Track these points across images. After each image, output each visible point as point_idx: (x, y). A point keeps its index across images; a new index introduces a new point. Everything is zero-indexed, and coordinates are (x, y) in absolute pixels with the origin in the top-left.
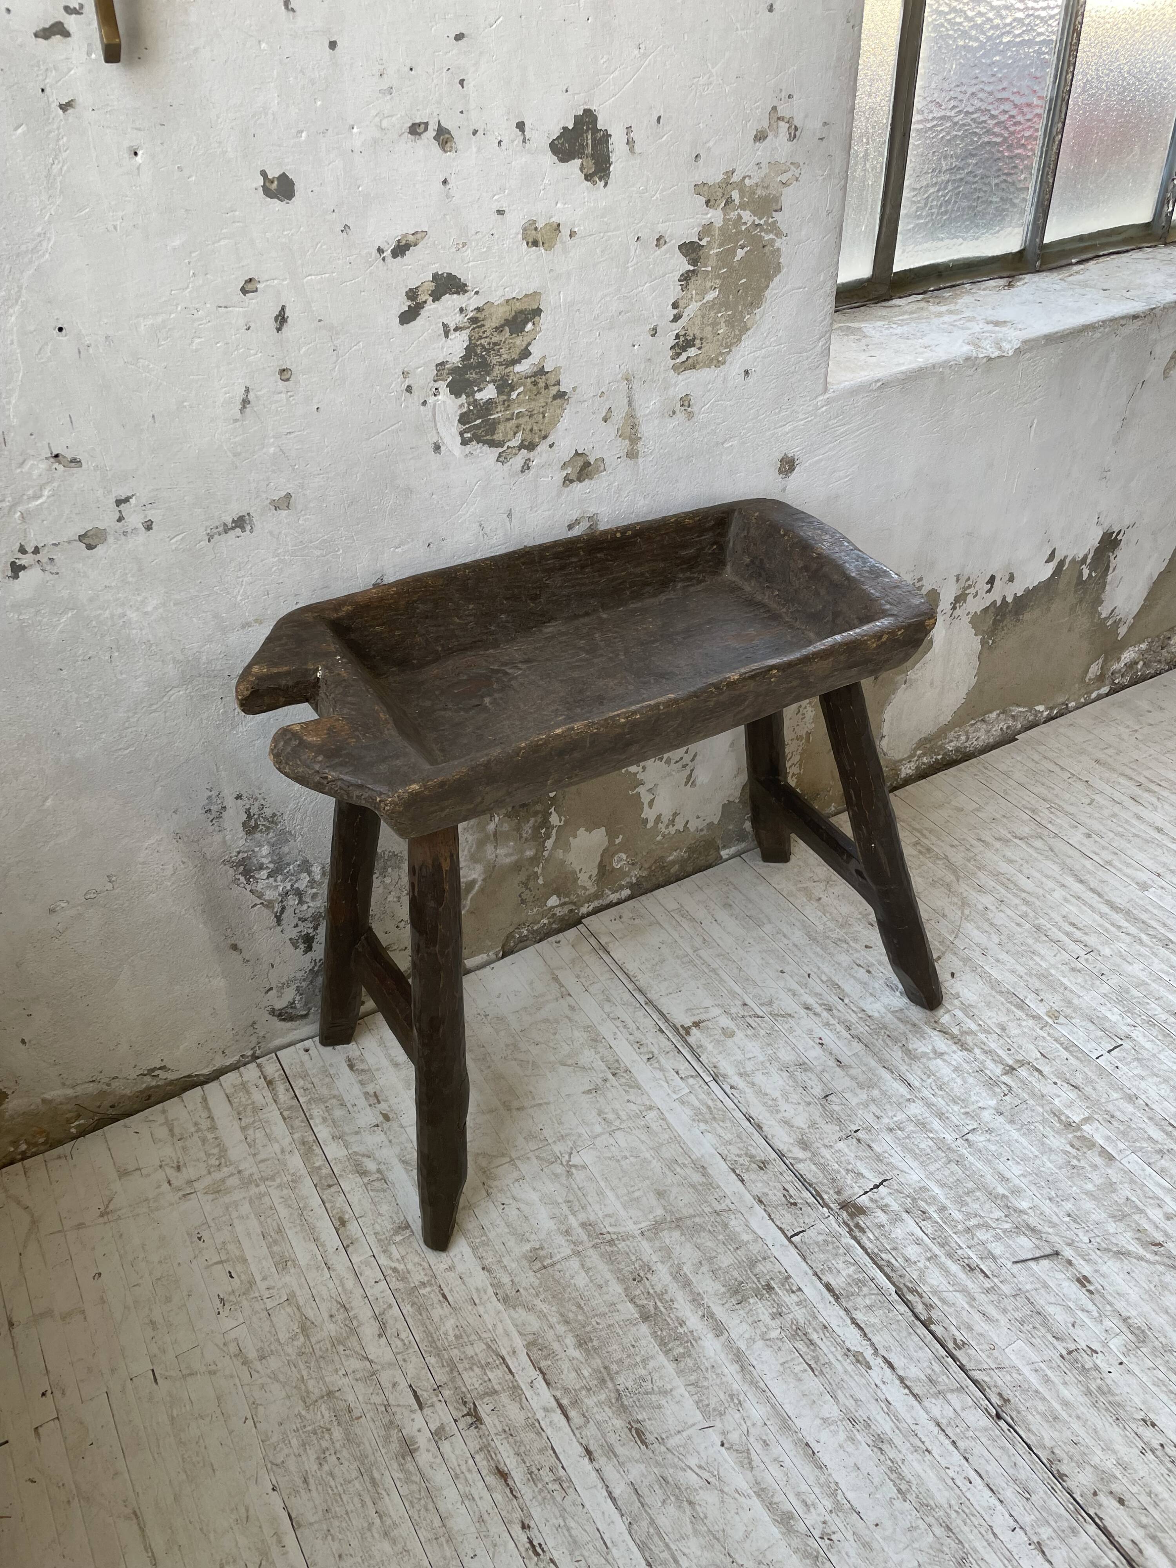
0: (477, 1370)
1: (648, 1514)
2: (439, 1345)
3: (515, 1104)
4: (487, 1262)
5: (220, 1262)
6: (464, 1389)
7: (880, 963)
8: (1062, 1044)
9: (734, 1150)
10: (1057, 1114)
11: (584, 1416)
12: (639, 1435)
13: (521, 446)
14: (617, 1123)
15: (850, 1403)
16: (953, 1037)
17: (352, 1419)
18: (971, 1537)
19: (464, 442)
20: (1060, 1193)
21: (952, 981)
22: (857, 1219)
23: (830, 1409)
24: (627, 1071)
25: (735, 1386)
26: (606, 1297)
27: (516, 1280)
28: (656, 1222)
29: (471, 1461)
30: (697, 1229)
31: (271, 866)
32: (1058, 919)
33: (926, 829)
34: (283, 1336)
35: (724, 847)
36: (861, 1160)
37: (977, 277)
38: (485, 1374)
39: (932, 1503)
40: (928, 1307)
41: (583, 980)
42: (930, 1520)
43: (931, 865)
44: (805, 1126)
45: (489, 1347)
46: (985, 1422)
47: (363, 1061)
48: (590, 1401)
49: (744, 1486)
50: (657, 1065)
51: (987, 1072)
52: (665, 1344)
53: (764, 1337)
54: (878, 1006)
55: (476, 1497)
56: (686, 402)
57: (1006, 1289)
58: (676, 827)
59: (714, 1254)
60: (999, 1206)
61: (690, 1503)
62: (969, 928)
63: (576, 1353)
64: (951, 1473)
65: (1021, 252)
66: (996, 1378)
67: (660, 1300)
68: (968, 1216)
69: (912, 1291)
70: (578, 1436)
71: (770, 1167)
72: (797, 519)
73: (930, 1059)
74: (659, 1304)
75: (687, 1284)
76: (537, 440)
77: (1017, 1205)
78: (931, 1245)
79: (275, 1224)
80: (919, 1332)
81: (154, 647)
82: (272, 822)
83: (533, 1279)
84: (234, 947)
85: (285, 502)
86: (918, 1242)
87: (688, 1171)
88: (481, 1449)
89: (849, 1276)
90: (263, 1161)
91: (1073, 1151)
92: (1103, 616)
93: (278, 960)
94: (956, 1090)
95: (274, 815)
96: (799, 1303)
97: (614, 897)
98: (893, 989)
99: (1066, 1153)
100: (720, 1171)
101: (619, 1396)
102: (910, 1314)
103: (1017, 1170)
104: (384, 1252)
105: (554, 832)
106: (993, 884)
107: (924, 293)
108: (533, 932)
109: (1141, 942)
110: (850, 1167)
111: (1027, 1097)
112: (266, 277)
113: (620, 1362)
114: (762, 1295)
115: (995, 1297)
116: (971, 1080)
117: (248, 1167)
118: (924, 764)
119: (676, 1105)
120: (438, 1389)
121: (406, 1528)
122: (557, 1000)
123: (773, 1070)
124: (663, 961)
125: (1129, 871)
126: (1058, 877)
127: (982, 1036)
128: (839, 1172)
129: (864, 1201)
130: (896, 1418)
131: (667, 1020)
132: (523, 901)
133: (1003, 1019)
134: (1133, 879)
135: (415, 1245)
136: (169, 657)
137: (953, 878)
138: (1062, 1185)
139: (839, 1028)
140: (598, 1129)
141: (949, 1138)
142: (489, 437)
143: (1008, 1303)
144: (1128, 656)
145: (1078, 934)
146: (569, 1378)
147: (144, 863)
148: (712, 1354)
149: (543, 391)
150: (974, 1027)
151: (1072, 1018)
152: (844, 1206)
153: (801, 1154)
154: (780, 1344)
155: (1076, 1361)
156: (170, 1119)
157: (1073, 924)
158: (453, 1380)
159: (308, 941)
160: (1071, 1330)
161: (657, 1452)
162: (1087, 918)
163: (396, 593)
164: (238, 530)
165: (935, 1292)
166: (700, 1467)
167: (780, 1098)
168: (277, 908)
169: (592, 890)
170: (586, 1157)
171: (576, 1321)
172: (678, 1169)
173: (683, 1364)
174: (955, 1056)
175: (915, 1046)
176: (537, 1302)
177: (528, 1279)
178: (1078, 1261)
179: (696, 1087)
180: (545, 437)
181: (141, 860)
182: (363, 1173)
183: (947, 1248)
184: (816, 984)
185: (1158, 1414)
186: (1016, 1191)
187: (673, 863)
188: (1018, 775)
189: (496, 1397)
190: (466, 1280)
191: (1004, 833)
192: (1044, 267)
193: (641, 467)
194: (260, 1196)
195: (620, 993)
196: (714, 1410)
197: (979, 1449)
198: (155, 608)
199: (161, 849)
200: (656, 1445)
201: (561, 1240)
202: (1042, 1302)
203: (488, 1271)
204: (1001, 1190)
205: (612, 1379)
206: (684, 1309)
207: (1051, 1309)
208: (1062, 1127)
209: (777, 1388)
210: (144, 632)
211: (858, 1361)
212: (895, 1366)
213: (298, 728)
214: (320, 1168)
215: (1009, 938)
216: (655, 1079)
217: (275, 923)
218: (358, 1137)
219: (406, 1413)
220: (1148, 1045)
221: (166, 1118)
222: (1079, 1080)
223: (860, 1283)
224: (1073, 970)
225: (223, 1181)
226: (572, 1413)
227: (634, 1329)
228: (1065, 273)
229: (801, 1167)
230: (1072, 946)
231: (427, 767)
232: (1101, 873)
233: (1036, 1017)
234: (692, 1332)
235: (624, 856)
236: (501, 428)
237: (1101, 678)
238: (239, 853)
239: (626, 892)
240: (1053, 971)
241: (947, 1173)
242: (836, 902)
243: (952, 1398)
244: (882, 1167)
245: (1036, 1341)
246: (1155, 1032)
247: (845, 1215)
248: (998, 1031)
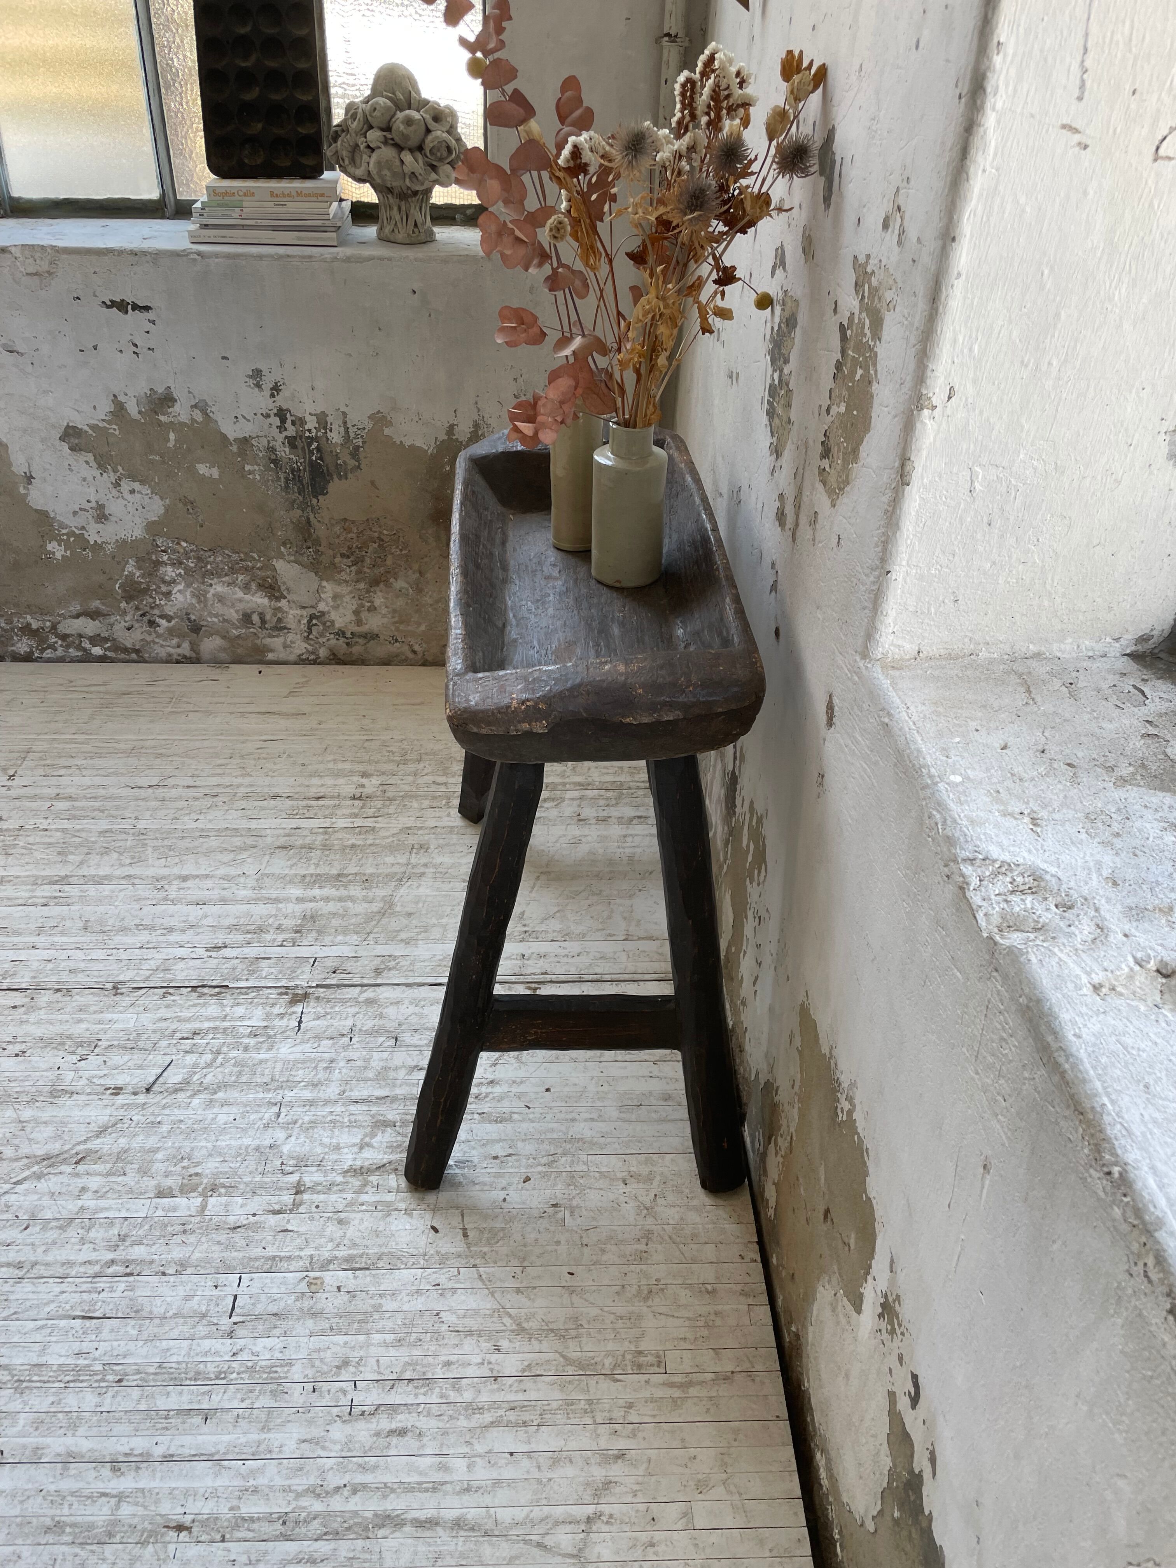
0: (379, 807)
2: (406, 797)
6: (374, 799)
8: (281, 1259)
10: (230, 1188)
12: (284, 848)
13: (776, 452)
15: (201, 930)
16: (369, 1171)
20: (178, 1132)
21: (429, 1223)
22: (290, 996)
26: (368, 865)
27: (415, 836)
28: (393, 906)
30: (368, 921)
36: (327, 1027)
40: (201, 995)
43: (610, 1346)
44: (385, 1011)
46: (121, 978)
50: (515, 958)
51: (314, 1169)
53: (276, 916)
57: (164, 1043)
60: (213, 1084)
63: (350, 842)
66: (132, 998)
67: (343, 886)
68: (226, 1060)
69: (219, 993)
71: (373, 975)
73: (366, 1135)
74: (341, 884)
75: (340, 899)
77: (201, 1096)
78: (232, 1023)
80: (196, 981)
83: (409, 843)
86: (242, 1018)
87: (412, 935)
89: (262, 971)
91: (192, 1171)
94: (321, 1132)
96: (274, 940)
99: (197, 1164)
100: (397, 951)
101: (310, 848)
102: (209, 984)
103: (222, 1118)
106: (533, 1395)
110: (329, 1017)
111: (266, 1179)
113: (328, 856)
114: (297, 927)
115: (167, 1033)
116: (319, 1150)
121: (331, 765)
127: (349, 1197)
128: (331, 1008)
129: (298, 1008)
130: (171, 944)
131: (553, 982)
133: (351, 1232)
138: (181, 1137)
141: (288, 1093)
143: (155, 1037)
150: (364, 1198)
151: (297, 1300)
152: (306, 996)
153: (365, 995)
155: (89, 1045)
158: (382, 797)
160: (104, 1058)
161: (269, 850)
165: (205, 1004)
166: (244, 861)
167: (421, 1011)
172: (418, 931)
174: (350, 1156)
175: (387, 1135)
176: (394, 839)
177: (412, 840)
178: (131, 1099)
183: (221, 1031)
184: (515, 1106)
185: (20, 1062)
186: (210, 1104)
195: (607, 969)
196: (263, 879)
197: (115, 966)
200: (272, 851)
201: (423, 861)
202: (136, 1056)
203: (432, 828)
204: (220, 1095)
206: (328, 891)
207: (126, 1058)
208: (217, 1182)
212: (194, 960)
218: (575, 804)
224: (346, 1363)
230: (374, 1397)
233: (327, 1264)
241: (267, 1072)
243: (148, 973)
244: (309, 1034)
245: (121, 1034)
246: (211, 1368)
247: (300, 992)
248: (343, 1215)
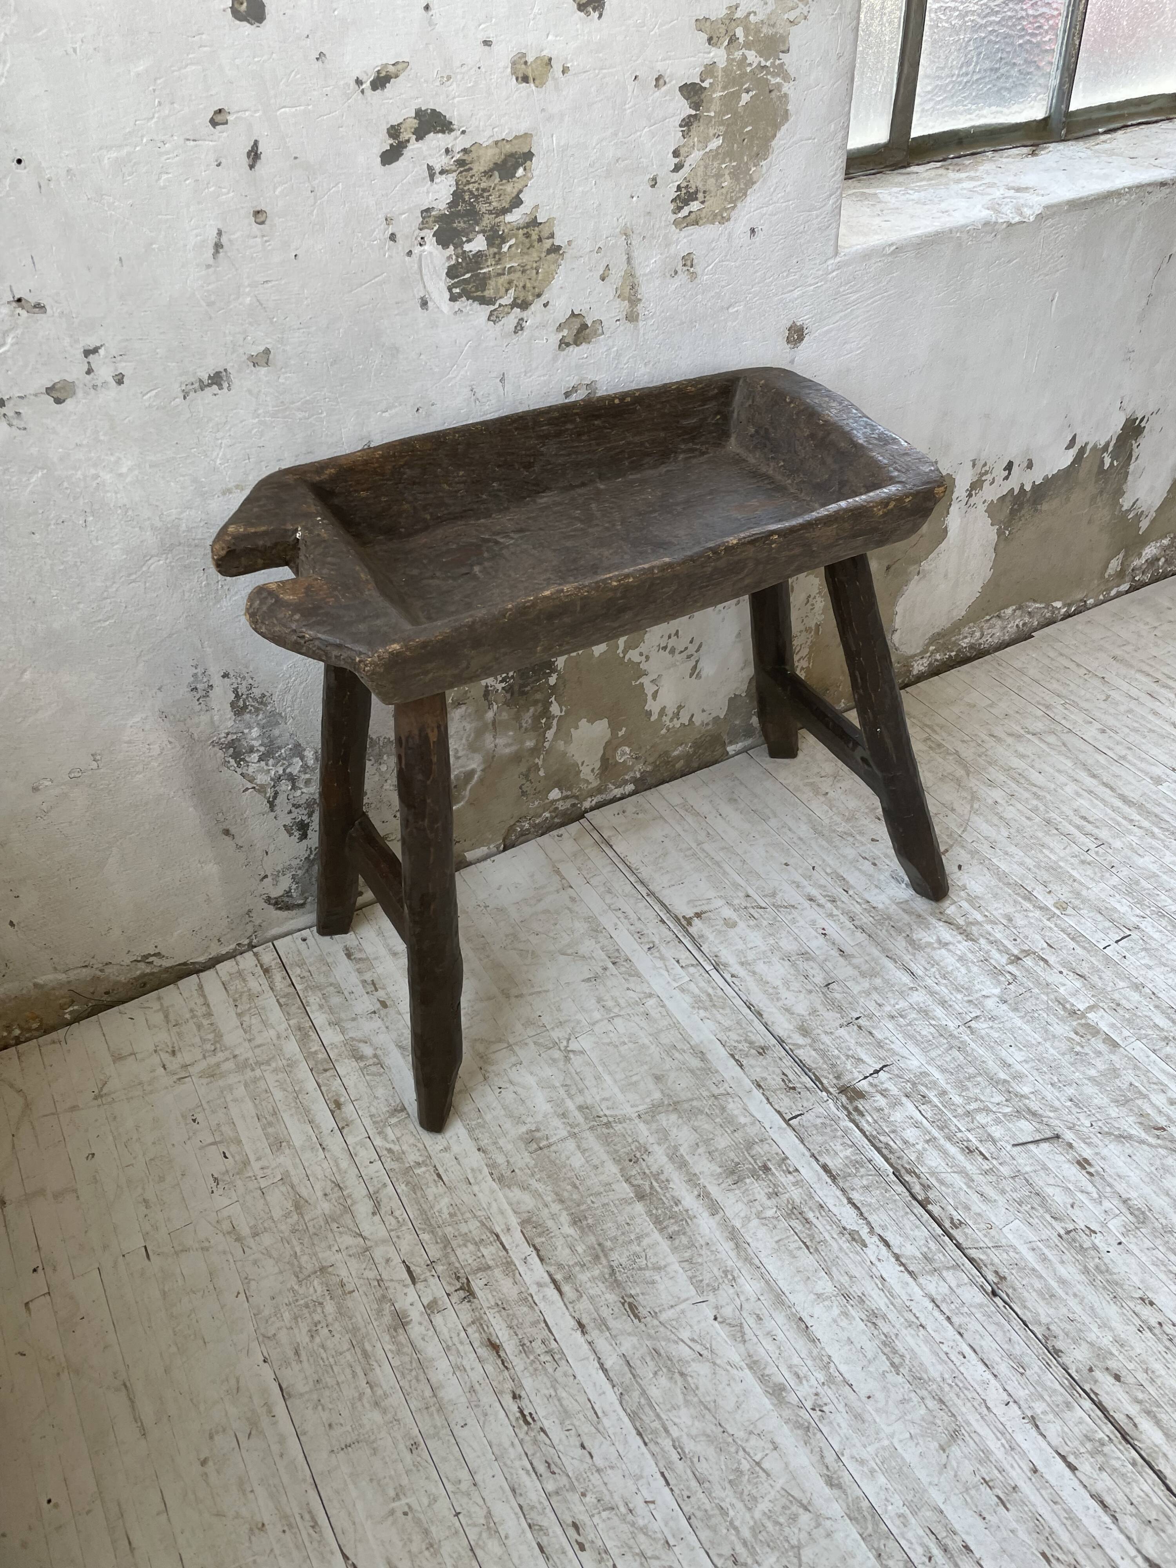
0: (471, 1247)
1: (640, 1385)
2: (433, 1222)
3: (514, 992)
4: (482, 1144)
5: (215, 1143)
6: (457, 1265)
7: (886, 856)
8: (1069, 935)
9: (734, 1036)
10: (1061, 1002)
11: (577, 1291)
12: (633, 1309)
13: (514, 305)
14: (616, 1010)
15: (845, 1280)
16: (958, 927)
17: (344, 1293)
18: (964, 1410)
19: (453, 298)
20: (1062, 1078)
21: (959, 873)
22: (856, 1103)
23: (825, 1285)
24: (627, 960)
25: (730, 1263)
26: (601, 1178)
27: (512, 1161)
28: (653, 1106)
29: (463, 1334)
30: (695, 1112)
31: (262, 749)
32: (1070, 813)
33: (938, 725)
34: (277, 1213)
35: (731, 743)
36: (861, 1046)
37: (999, 145)
38: (479, 1250)
39: (925, 1376)
40: (926, 1187)
41: (585, 873)
42: (924, 1393)
43: (941, 760)
44: (805, 1013)
45: (483, 1224)
46: (980, 1298)
47: (361, 950)
48: (583, 1277)
49: (736, 1358)
50: (657, 954)
51: (992, 961)
52: (660, 1223)
53: (759, 1215)
54: (883, 898)
55: (468, 1368)
56: (688, 261)
57: (1005, 1170)
58: (681, 721)
59: (711, 1136)
60: (1000, 1091)
61: (682, 1374)
62: (978, 822)
63: (571, 1231)
64: (945, 1348)
65: (1045, 120)
66: (992, 1256)
67: (656, 1180)
68: (969, 1100)
69: (910, 1172)
70: (571, 1309)
71: (769, 1052)
72: (804, 387)
73: (934, 949)
74: (655, 1184)
75: (683, 1165)
76: (531, 298)
77: (1018, 1089)
78: (931, 1128)
79: (270, 1106)
80: (915, 1211)
81: (130, 513)
82: (262, 703)
83: (528, 1160)
84: (227, 832)
85: (263, 359)
86: (917, 1125)
87: (687, 1056)
88: (473, 1323)
89: (847, 1157)
90: (259, 1046)
91: (1077, 1038)
92: (1124, 509)
93: (272, 847)
94: (960, 979)
95: (263, 696)
96: (795, 1184)
97: (618, 792)
98: (899, 881)
99: (1069, 1039)
100: (719, 1056)
101: (613, 1272)
102: (907, 1194)
103: (1019, 1056)
104: (379, 1133)
105: (555, 722)
106: (1003, 778)
107: (944, 160)
108: (535, 826)
109: (1153, 836)
110: (850, 1053)
111: (1031, 985)
112: (237, 109)
113: (615, 1239)
114: (759, 1176)
115: (994, 1178)
116: (975, 969)
117: (244, 1052)
118: (936, 660)
119: (677, 992)
120: (431, 1264)
121: (396, 1398)
122: (558, 892)
123: (775, 959)
124: (665, 855)
125: (1143, 765)
126: (1070, 771)
127: (988, 927)
128: (839, 1058)
129: (864, 1085)
130: (891, 1294)
131: (668, 911)
132: (524, 793)
133: (1010, 910)
134: (1147, 774)
135: (411, 1127)
136: (147, 523)
137: (963, 772)
138: (1064, 1071)
139: (843, 919)
140: (597, 1015)
141: (952, 1025)
142: (479, 293)
143: (1007, 1185)
144: (1150, 551)
145: (1089, 828)
146: (563, 1254)
147: (129, 742)
148: (707, 1231)
149: (536, 244)
150: (980, 918)
151: (1080, 909)
152: (843, 1090)
153: (801, 1041)
154: (776, 1222)
155: (1074, 1240)
156: (165, 1005)
157: (1084, 818)
158: (446, 1256)
159: (303, 828)
160: (1070, 1211)
161: (649, 1326)
162: (1097, 812)
163: (382, 456)
164: (215, 387)
165: (933, 1174)
166: (693, 1340)
167: (781, 987)
168: (270, 792)
169: (595, 783)
170: (585, 1042)
171: (572, 1200)
172: (677, 1055)
173: (677, 1242)
174: (960, 946)
175: (920, 936)
176: (532, 1182)
177: (523, 1159)
178: (1078, 1144)
179: (697, 975)
180: (539, 295)
181: (126, 739)
182: (359, 1057)
183: (946, 1131)
184: (820, 877)
185: (1156, 1293)
186: (1018, 1077)
187: (678, 758)
188: (1032, 672)
189: (489, 1273)
190: (462, 1161)
191: (1017, 729)
192: (1069, 137)
193: (642, 332)
194: (255, 1080)
195: (621, 885)
196: (708, 1285)
197: (974, 1325)
198: (131, 470)
199: (147, 727)
200: (649, 1319)
201: (557, 1122)
202: (1041, 1183)
203: (484, 1152)
204: (1002, 1076)
205: (606, 1256)
206: (680, 1189)
207: (1050, 1191)
208: (1067, 1014)
209: (771, 1265)
210: (119, 496)
211: (854, 1239)
212: (891, 1244)
213: (274, 586)
214: (316, 1053)
215: (1018, 831)
216: (655, 968)
217: (267, 809)
218: (354, 1024)
219: (399, 1287)
220: (1156, 936)
221: (162, 1004)
222: (1085, 969)
223: (857, 1164)
224: (1083, 862)
225: (218, 1065)
226: (566, 1288)
227: (628, 1208)
228: (1091, 142)
229: (800, 1053)
230: (1083, 839)
231: (408, 626)
232: (1115, 769)
233: (1043, 908)
234: (687, 1211)
235: (627, 750)
236: (492, 284)
237: (1121, 575)
238: (228, 734)
239: (630, 787)
240: (1062, 864)
241: (948, 1058)
242: (843, 797)
243: (948, 1275)
244: (883, 1053)
245: (1035, 1221)
246: (1164, 923)
247: (844, 1099)
248: (1005, 922)
